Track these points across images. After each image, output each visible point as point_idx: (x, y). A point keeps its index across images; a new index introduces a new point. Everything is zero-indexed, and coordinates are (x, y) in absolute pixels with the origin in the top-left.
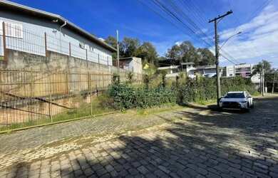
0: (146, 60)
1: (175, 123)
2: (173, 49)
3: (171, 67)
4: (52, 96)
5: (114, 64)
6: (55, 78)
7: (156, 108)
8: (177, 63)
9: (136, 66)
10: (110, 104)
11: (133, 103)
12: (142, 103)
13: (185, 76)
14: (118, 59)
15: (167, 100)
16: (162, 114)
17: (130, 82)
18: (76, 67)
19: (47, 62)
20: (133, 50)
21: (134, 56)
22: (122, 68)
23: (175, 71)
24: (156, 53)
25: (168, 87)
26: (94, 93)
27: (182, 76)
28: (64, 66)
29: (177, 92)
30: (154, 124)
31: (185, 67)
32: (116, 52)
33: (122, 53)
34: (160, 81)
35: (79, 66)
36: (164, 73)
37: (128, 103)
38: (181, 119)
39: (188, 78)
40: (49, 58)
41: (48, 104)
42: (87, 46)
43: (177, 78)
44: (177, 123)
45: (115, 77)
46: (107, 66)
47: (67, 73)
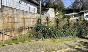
0: (57, 10)
1: (75, 48)
2: (75, 3)
3: (73, 14)
4: (4, 30)
5: (38, 12)
6: (6, 20)
7: (63, 39)
8: (77, 11)
9: (51, 13)
10: (36, 35)
11: (49, 35)
12: (54, 35)
13: (82, 19)
14: (41, 9)
15: (71, 34)
16: (67, 42)
17: (47, 23)
18: (17, 14)
19: (2, 12)
20: (49, 4)
21: (50, 7)
22: (43, 14)
23: (76, 16)
24: (64, 5)
25: (71, 26)
26: (27, 28)
27: (80, 19)
28: (10, 14)
29: (77, 29)
30: (62, 48)
31: (83, 13)
32: (39, 5)
33: (43, 6)
34: (66, 22)
35: (18, 14)
36: (69, 17)
37: (46, 35)
38: (80, 46)
39: (84, 20)
40: (3, 10)
41: (2, 34)
42: (23, 3)
43: (77, 20)
44: (77, 49)
45: (38, 20)
46: (34, 14)
47: (12, 18)
